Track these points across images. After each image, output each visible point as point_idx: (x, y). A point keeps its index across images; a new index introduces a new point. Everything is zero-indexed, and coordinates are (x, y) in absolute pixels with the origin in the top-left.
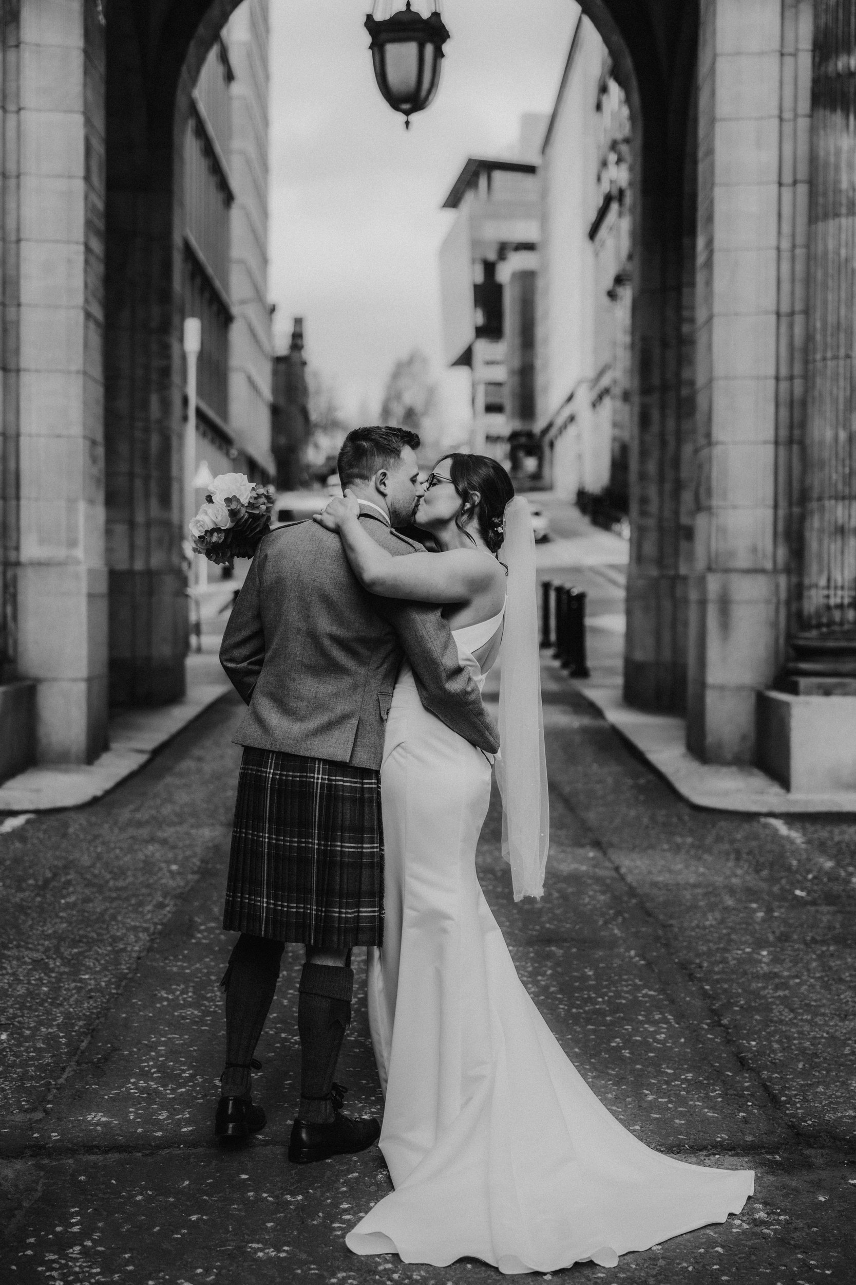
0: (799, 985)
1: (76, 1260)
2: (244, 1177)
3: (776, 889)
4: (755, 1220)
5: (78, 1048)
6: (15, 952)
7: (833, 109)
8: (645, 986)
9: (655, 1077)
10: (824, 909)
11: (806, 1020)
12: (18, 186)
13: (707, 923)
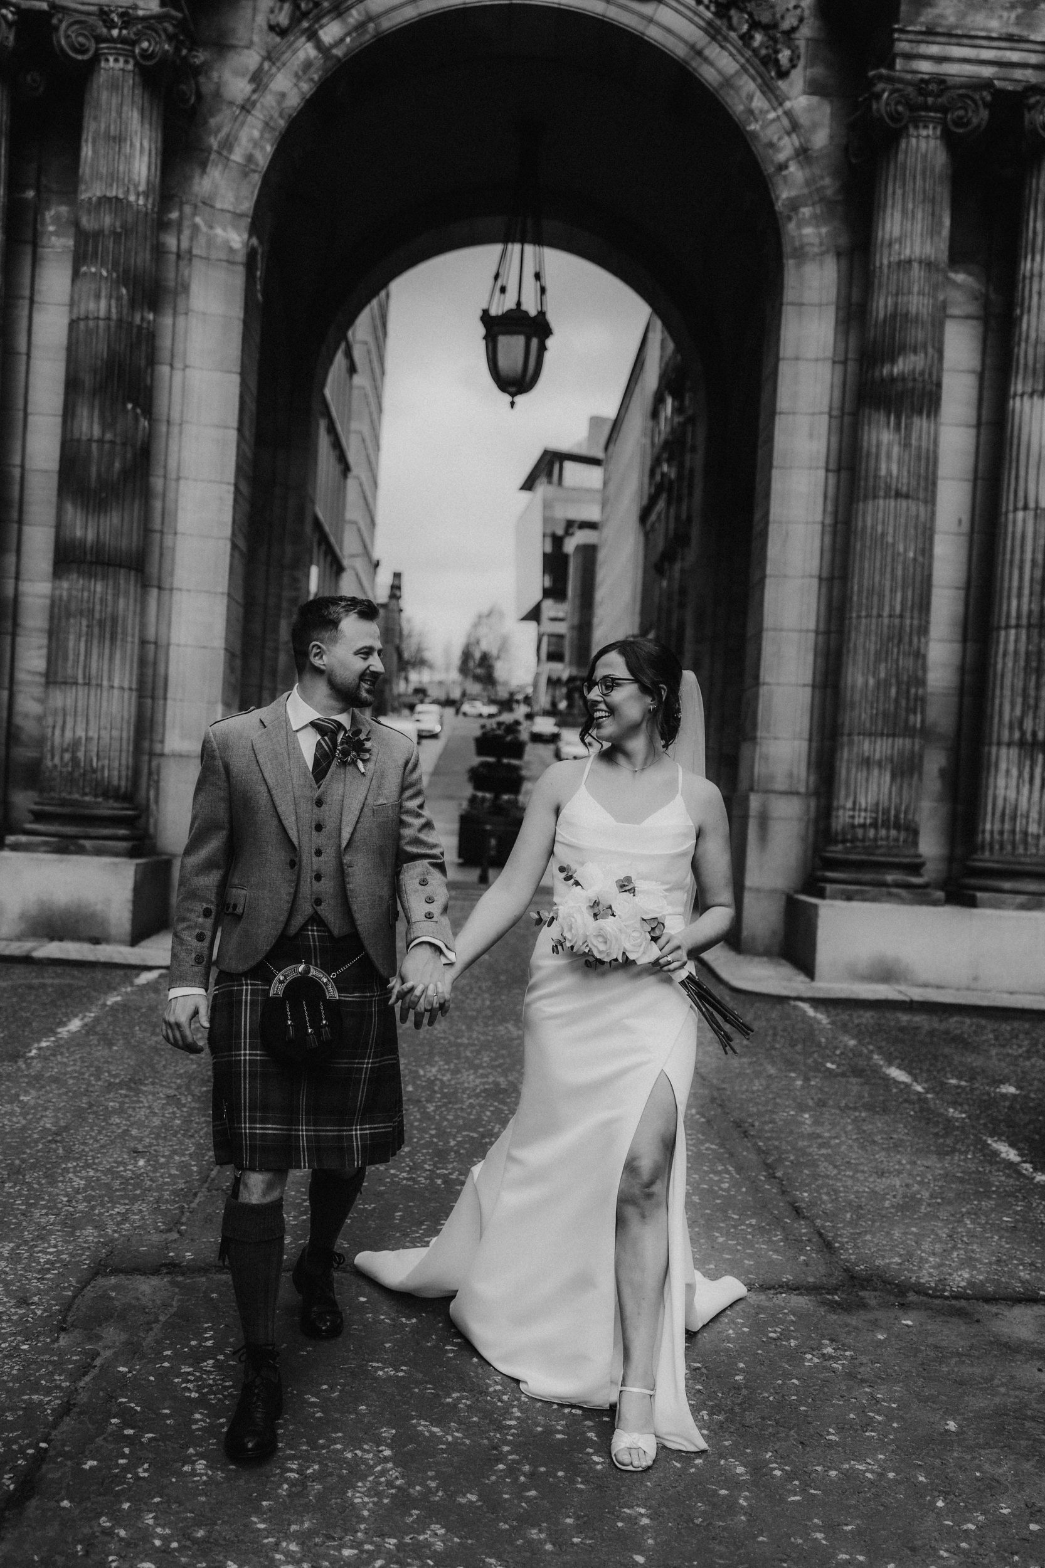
0: (839, 1145)
1: (209, 1373)
2: (362, 1299)
3: (810, 1061)
4: (824, 1355)
5: (208, 1176)
6: (150, 1088)
7: (878, 409)
8: (706, 1141)
9: (723, 1221)
10: (853, 1080)
11: (848, 1176)
12: (181, 433)
13: (755, 1088)
